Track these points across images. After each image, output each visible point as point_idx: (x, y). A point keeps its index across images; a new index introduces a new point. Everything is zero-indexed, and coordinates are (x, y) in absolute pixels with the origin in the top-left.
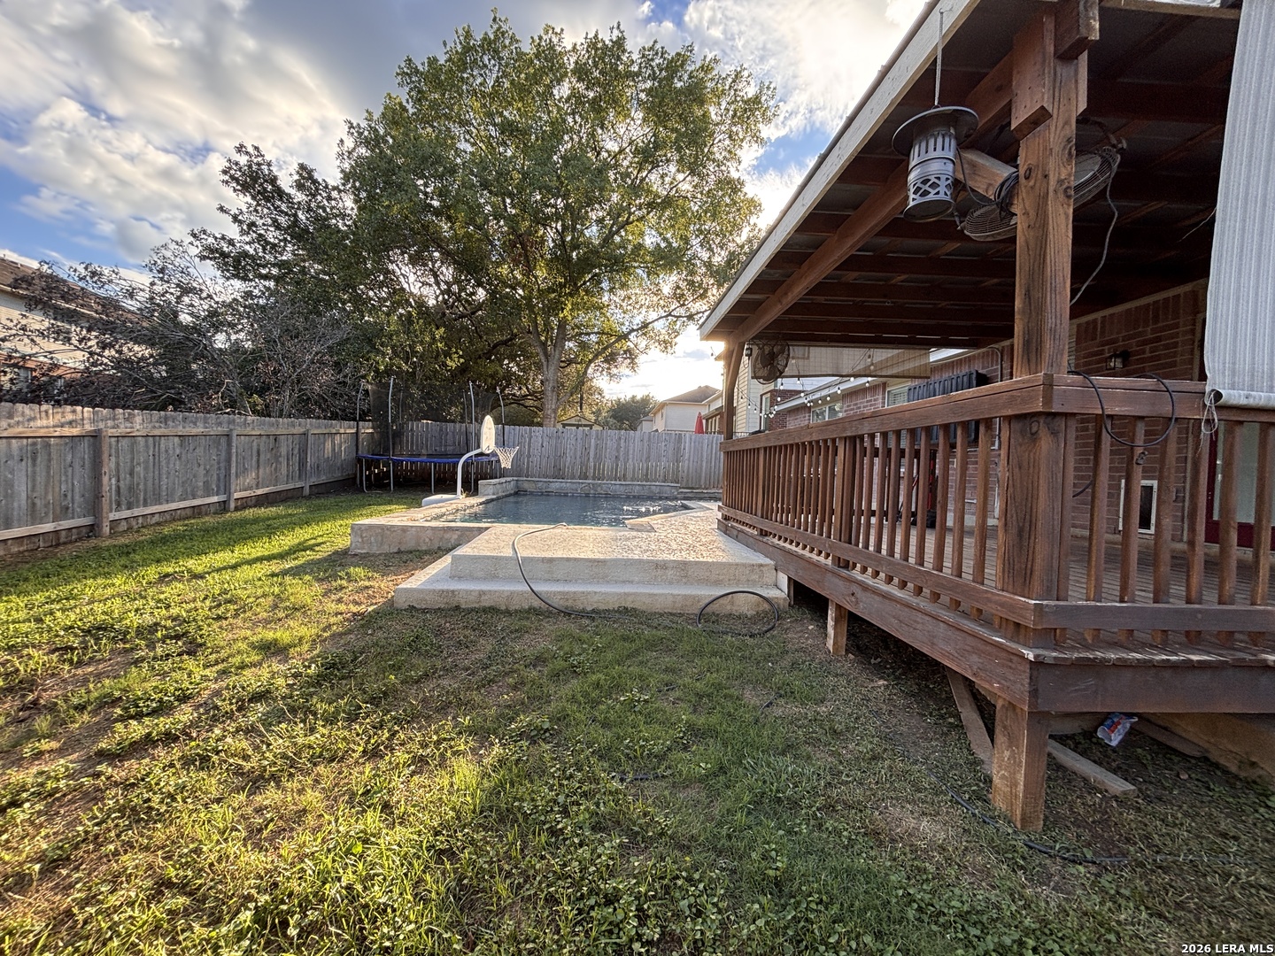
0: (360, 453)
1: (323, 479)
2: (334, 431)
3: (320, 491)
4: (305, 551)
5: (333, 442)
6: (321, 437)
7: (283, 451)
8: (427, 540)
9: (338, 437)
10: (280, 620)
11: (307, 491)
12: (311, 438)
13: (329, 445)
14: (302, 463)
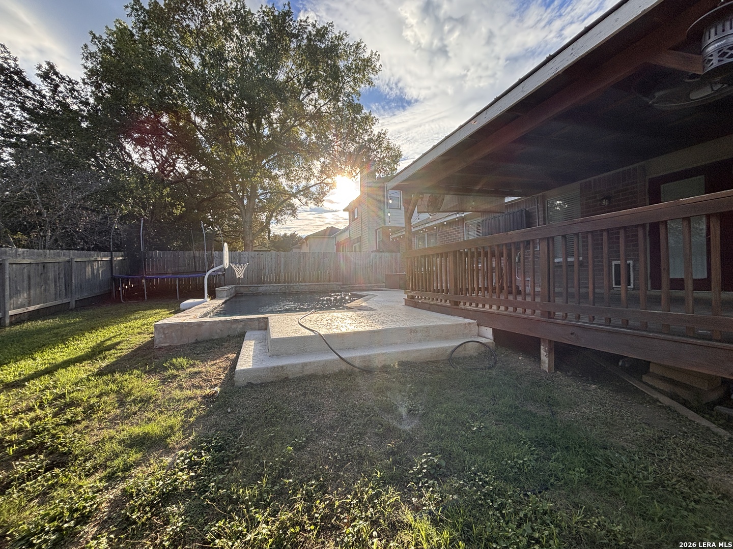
0: (114, 274)
1: (85, 295)
2: (93, 259)
3: (83, 305)
4: (109, 350)
5: (92, 267)
6: (83, 264)
7: (51, 275)
8: (219, 331)
9: (96, 264)
10: (135, 413)
11: (73, 305)
12: (74, 264)
13: (89, 269)
14: (68, 284)
